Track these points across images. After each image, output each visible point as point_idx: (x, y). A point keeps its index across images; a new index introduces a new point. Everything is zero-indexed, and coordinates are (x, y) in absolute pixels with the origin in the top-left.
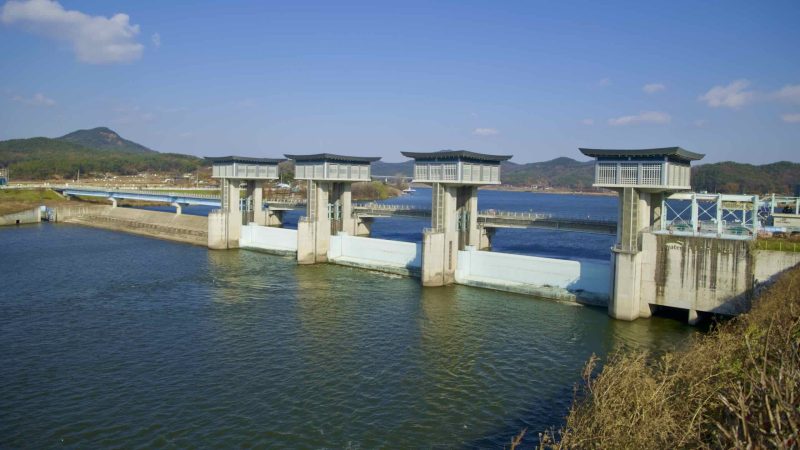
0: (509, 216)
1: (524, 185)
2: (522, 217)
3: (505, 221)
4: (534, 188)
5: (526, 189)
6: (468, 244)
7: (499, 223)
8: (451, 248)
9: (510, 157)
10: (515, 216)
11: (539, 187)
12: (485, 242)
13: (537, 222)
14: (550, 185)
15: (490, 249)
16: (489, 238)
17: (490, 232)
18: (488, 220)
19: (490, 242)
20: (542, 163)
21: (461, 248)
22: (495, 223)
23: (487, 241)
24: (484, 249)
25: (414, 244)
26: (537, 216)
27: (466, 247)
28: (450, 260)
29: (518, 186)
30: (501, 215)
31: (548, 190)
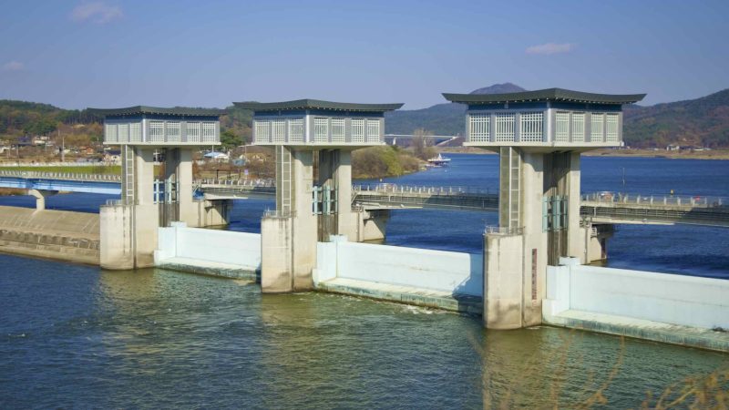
0: (638, 204)
1: (654, 145)
2: (665, 204)
3: (632, 213)
4: (673, 152)
5: (656, 152)
6: (564, 254)
7: (621, 217)
8: (534, 261)
9: (641, 97)
10: (651, 203)
11: (682, 148)
12: (596, 250)
13: (695, 214)
14: (704, 143)
15: (605, 263)
16: (603, 244)
17: (604, 231)
18: (600, 211)
19: (603, 249)
20: (687, 104)
21: (552, 261)
22: (613, 216)
23: (599, 247)
24: (594, 263)
25: (467, 256)
26: (693, 203)
27: (562, 260)
28: (534, 282)
29: (641, 147)
30: (625, 201)
31: (702, 153)
